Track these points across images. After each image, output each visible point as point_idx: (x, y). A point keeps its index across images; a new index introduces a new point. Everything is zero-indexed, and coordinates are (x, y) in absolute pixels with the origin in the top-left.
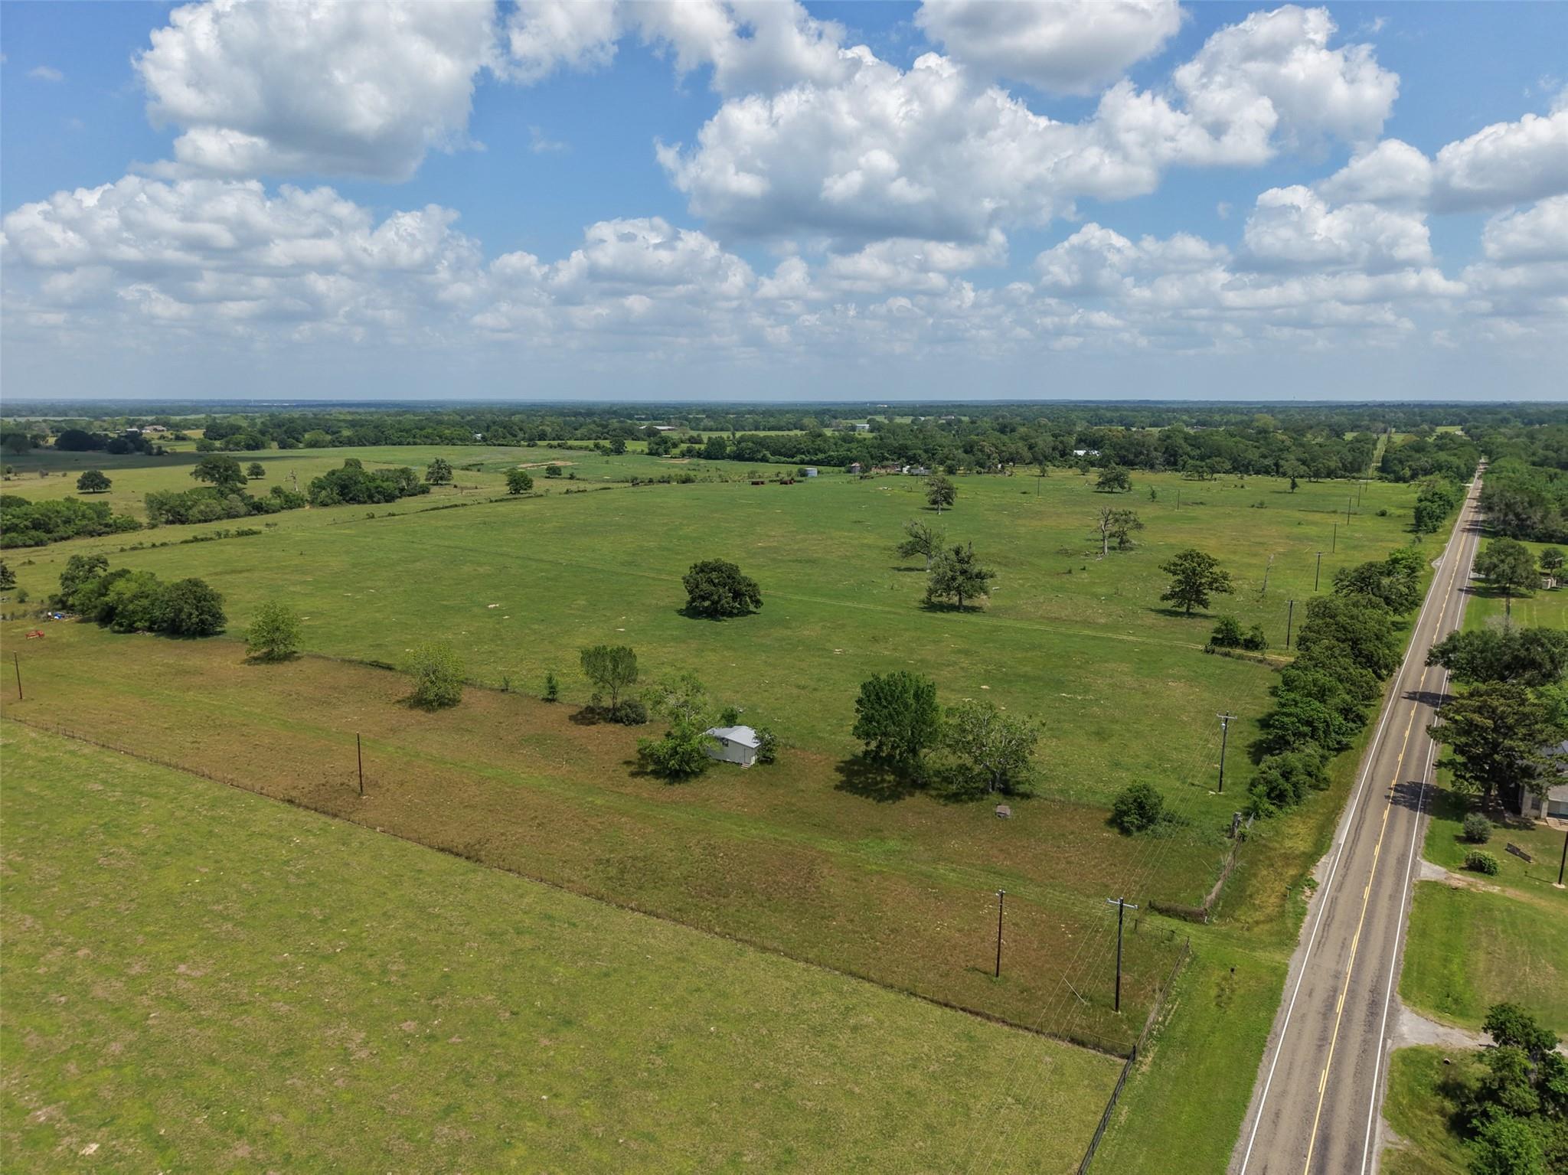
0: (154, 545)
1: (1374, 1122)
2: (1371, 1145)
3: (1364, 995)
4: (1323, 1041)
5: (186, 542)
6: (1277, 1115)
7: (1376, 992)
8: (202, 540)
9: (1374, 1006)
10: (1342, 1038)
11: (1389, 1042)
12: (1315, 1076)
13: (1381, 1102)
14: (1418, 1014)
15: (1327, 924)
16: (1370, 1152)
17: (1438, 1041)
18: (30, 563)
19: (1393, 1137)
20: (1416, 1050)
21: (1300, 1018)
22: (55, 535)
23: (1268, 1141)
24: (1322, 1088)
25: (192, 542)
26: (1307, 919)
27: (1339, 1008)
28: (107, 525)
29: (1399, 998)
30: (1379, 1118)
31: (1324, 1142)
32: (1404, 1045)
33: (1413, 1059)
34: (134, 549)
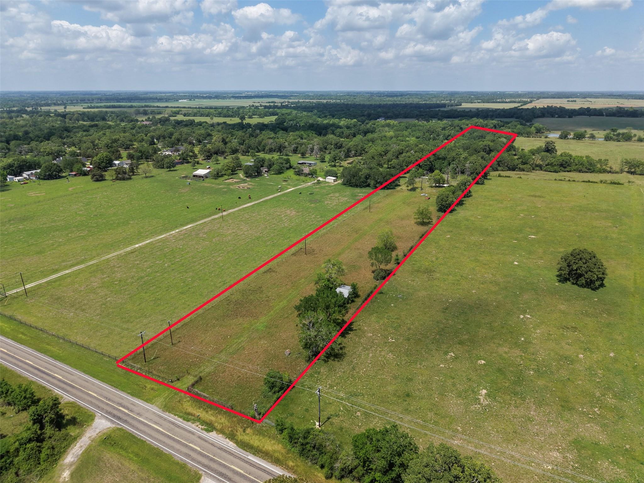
0: (555, 180)
1: (73, 399)
2: (66, 395)
3: (125, 418)
4: (109, 400)
5: (584, 182)
6: (87, 382)
7: (125, 422)
8: (592, 182)
9: (119, 418)
10: (108, 404)
11: (100, 415)
12: (96, 393)
13: (78, 403)
14: (108, 428)
15: (173, 424)
16: (64, 394)
17: (93, 427)
18: (520, 178)
19: (66, 401)
20: (93, 420)
21: (122, 398)
22: (567, 169)
23: (80, 378)
24: (90, 392)
25: (587, 182)
26: (181, 420)
27: (120, 408)
28: (589, 169)
29: (120, 427)
30: (74, 400)
31: (73, 387)
32: (96, 418)
33: (90, 418)
34: (561, 180)
